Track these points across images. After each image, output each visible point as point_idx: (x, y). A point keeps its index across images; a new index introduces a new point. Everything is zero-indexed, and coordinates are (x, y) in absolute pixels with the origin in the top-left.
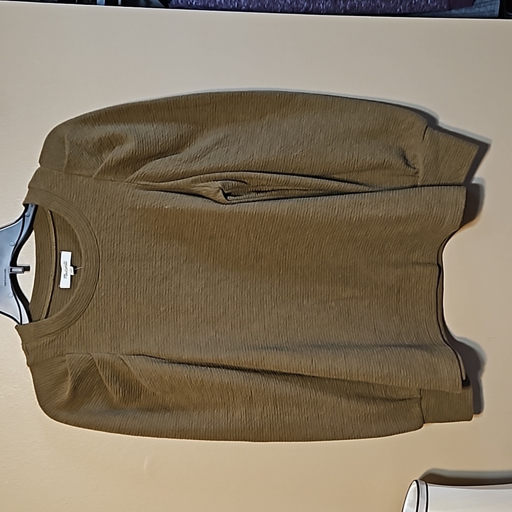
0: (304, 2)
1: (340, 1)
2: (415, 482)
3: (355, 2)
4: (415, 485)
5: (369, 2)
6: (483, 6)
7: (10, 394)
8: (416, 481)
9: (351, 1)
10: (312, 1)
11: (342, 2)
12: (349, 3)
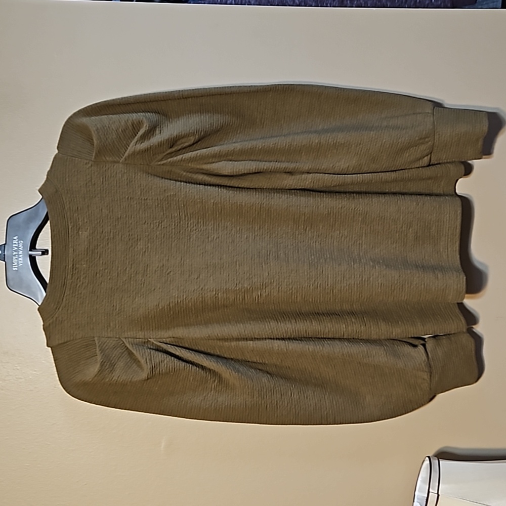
0: (312, 2)
1: (347, 1)
2: (427, 458)
3: (362, 1)
4: (427, 462)
5: (375, 1)
6: (486, 4)
7: (31, 377)
8: (429, 457)
9: (357, 0)
10: (320, 2)
11: (349, 2)
12: (355, 2)
